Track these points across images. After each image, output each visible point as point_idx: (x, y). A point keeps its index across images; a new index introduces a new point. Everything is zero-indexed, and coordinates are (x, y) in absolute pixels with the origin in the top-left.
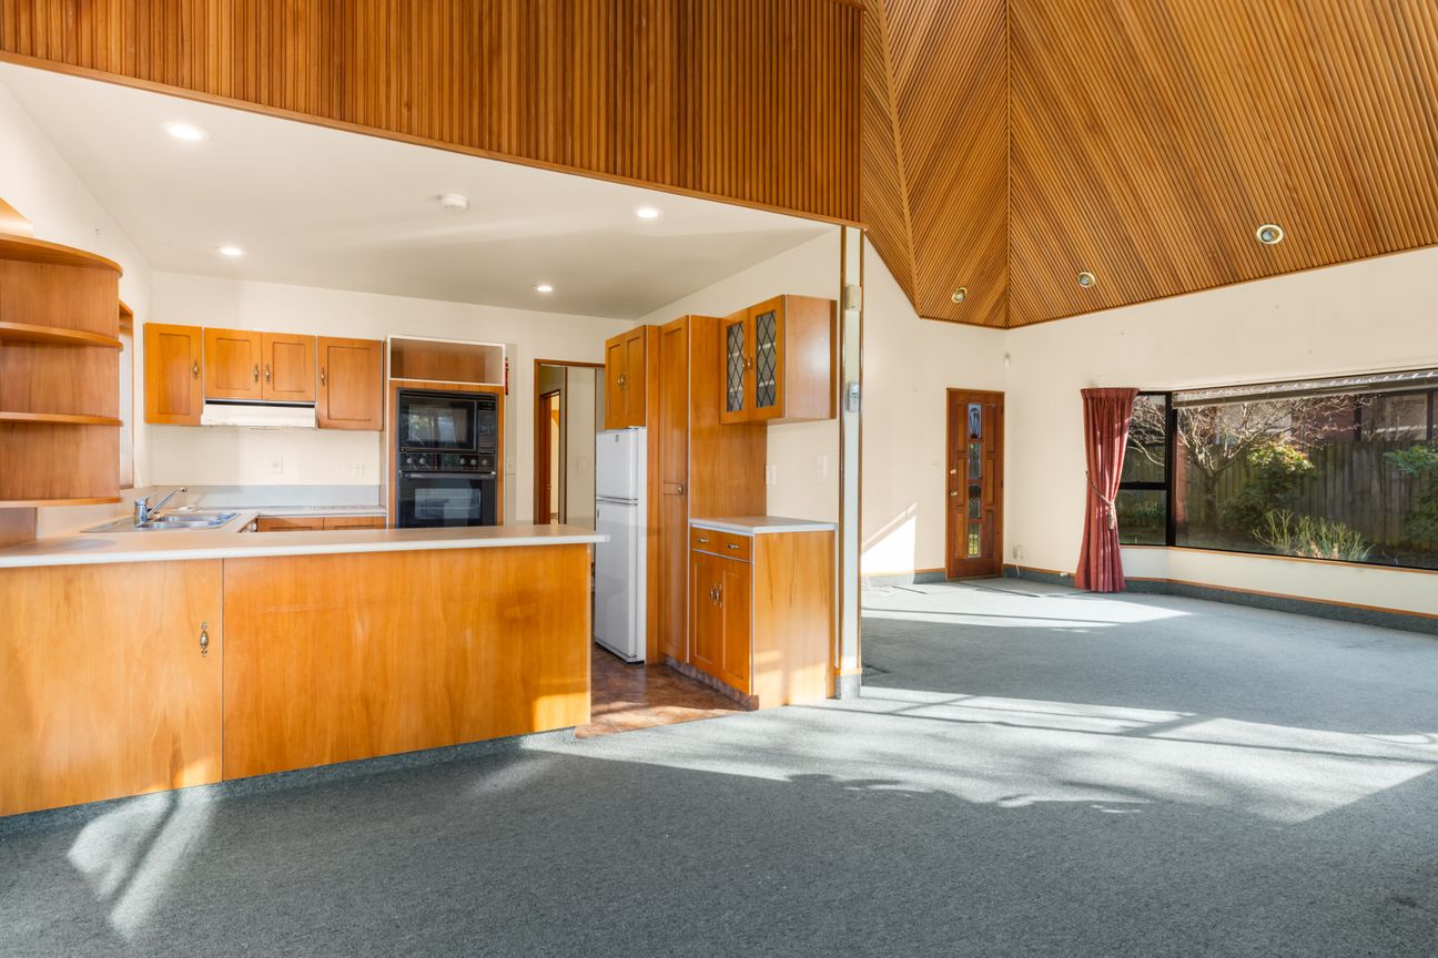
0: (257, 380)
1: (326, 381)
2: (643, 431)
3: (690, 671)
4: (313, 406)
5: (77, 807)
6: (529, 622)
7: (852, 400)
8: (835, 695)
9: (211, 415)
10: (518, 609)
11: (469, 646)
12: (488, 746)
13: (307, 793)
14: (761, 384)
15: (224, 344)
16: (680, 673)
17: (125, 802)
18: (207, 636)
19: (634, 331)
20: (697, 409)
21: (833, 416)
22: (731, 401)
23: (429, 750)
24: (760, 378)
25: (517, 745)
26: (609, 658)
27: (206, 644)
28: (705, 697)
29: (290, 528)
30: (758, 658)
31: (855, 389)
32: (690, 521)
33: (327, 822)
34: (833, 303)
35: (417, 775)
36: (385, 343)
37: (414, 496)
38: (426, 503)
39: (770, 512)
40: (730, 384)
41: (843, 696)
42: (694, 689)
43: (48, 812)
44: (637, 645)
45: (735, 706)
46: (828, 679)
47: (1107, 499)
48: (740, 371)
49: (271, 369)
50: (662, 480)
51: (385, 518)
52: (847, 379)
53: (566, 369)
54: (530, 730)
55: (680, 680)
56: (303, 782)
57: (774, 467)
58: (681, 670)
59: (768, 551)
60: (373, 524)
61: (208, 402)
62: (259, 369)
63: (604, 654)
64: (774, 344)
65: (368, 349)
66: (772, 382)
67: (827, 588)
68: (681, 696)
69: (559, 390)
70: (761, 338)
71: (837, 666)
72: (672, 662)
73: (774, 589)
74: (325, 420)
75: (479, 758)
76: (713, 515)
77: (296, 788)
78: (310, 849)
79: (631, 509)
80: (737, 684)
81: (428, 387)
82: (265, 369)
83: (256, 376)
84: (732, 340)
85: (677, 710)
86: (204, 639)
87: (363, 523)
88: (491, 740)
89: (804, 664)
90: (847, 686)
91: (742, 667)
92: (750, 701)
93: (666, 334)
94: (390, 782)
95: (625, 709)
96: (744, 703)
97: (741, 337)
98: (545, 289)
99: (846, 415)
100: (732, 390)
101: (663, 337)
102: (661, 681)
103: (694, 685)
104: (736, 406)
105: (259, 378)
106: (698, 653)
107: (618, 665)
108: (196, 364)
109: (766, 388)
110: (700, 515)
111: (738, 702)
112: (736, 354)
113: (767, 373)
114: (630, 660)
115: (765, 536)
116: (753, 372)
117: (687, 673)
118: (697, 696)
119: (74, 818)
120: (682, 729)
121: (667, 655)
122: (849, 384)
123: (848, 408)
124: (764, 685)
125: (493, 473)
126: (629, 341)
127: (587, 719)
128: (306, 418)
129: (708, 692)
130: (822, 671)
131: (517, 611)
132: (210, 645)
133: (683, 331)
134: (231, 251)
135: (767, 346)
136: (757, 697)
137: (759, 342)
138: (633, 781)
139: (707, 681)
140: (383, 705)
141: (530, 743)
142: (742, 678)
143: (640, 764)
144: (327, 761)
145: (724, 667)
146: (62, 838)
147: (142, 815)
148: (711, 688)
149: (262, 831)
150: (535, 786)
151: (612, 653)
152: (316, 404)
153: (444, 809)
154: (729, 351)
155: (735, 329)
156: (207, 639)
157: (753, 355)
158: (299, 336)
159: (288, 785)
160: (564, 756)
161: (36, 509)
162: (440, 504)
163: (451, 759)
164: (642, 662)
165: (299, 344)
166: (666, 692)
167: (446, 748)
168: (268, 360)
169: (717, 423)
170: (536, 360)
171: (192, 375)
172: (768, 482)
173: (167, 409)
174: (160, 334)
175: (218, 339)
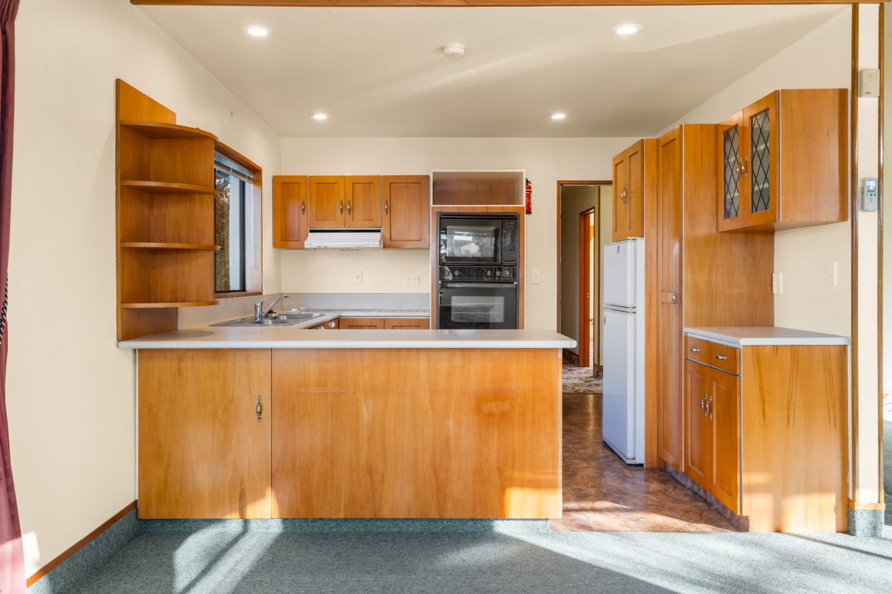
0: (342, 212)
1: (389, 211)
2: (641, 242)
3: (686, 481)
4: (379, 231)
5: (187, 520)
6: (504, 418)
7: (867, 199)
8: (848, 528)
9: (313, 240)
10: (494, 404)
11: (452, 434)
12: (470, 523)
13: (325, 538)
14: (756, 188)
15: (323, 187)
16: (677, 481)
17: (213, 522)
18: (260, 406)
19: (634, 146)
20: (692, 217)
21: (843, 218)
22: (728, 207)
23: (421, 520)
24: (754, 182)
25: (491, 527)
26: (612, 457)
27: (260, 413)
28: (694, 509)
29: (361, 327)
30: (748, 478)
31: (872, 185)
32: (685, 329)
33: (329, 565)
34: (843, 92)
35: (407, 539)
36: (428, 177)
37: (450, 302)
38: (458, 309)
39: (777, 324)
40: (727, 191)
41: (858, 533)
42: (687, 499)
43: (173, 521)
44: (636, 448)
45: (725, 524)
46: (840, 510)
48: (736, 176)
49: (351, 204)
50: (660, 289)
51: (429, 320)
52: (861, 174)
53: (599, 187)
54: (502, 517)
55: (675, 488)
56: (326, 529)
57: (781, 276)
58: (678, 478)
59: (759, 365)
60: (420, 324)
61: (311, 231)
62: (344, 203)
63: (609, 453)
64: (768, 144)
65: (419, 183)
66: (766, 185)
67: (838, 409)
68: (669, 504)
69: (594, 208)
70: (756, 140)
71: (851, 497)
72: (671, 469)
73: (767, 405)
74: (388, 242)
75: (462, 534)
76: (710, 323)
77: (320, 533)
78: (308, 585)
79: (630, 317)
80: (725, 500)
81: (462, 211)
82: (347, 203)
83: (342, 210)
84: (728, 145)
85: (659, 519)
86: (259, 408)
87: (413, 324)
88: (472, 520)
89: (807, 490)
90: (862, 522)
91: (730, 484)
92: (741, 521)
93: (663, 146)
94: (386, 541)
95: (608, 510)
96: (734, 522)
97: (737, 142)
98: (559, 116)
99: (861, 216)
100: (728, 197)
101: (661, 149)
102: (655, 486)
103: (686, 495)
104: (733, 213)
105: (344, 212)
106: (692, 464)
107: (617, 465)
108: (303, 204)
109: (761, 191)
110: (696, 323)
111: (729, 520)
112: (732, 159)
113: (761, 176)
114: (629, 462)
115: (756, 348)
116: (748, 176)
117: (683, 482)
118: (684, 506)
119: (185, 527)
120: (656, 540)
121: (665, 462)
122: (864, 181)
123: (863, 209)
124: (754, 506)
125: (515, 283)
126: (630, 157)
127: (560, 514)
128: (374, 240)
129: (700, 504)
130: (830, 501)
131: (492, 407)
132: (263, 412)
133: (677, 142)
134: (320, 117)
135: (762, 147)
136: (747, 518)
137: (754, 145)
138: (587, 582)
139: (701, 493)
140: (383, 476)
141: (500, 527)
142: (731, 495)
143: (600, 568)
144: (342, 516)
145: (714, 482)
146: (174, 541)
147: (222, 533)
148: (705, 501)
149: (285, 563)
150: (495, 569)
151: (616, 453)
152: (382, 229)
153: (415, 574)
154: (726, 157)
155: (731, 134)
156: (261, 409)
157: (748, 158)
158: (370, 176)
159: (316, 529)
160: (533, 547)
161: (177, 308)
162: (486, 309)
163: (438, 530)
164: (641, 465)
165: (369, 183)
166: (655, 498)
167: (433, 520)
168: (349, 198)
169: (714, 230)
170: (558, 182)
171: (301, 211)
172: (775, 291)
173: (286, 238)
174: (282, 183)
175: (317, 183)
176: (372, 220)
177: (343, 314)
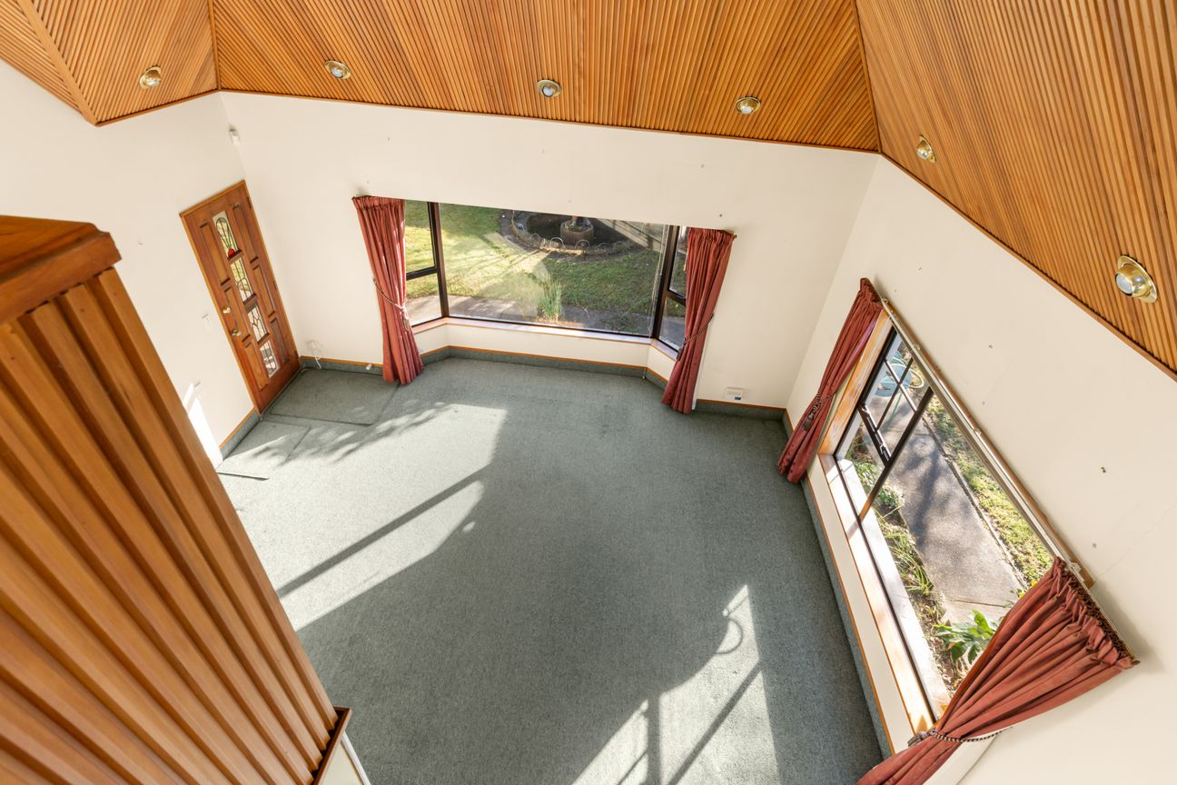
47: (399, 306)
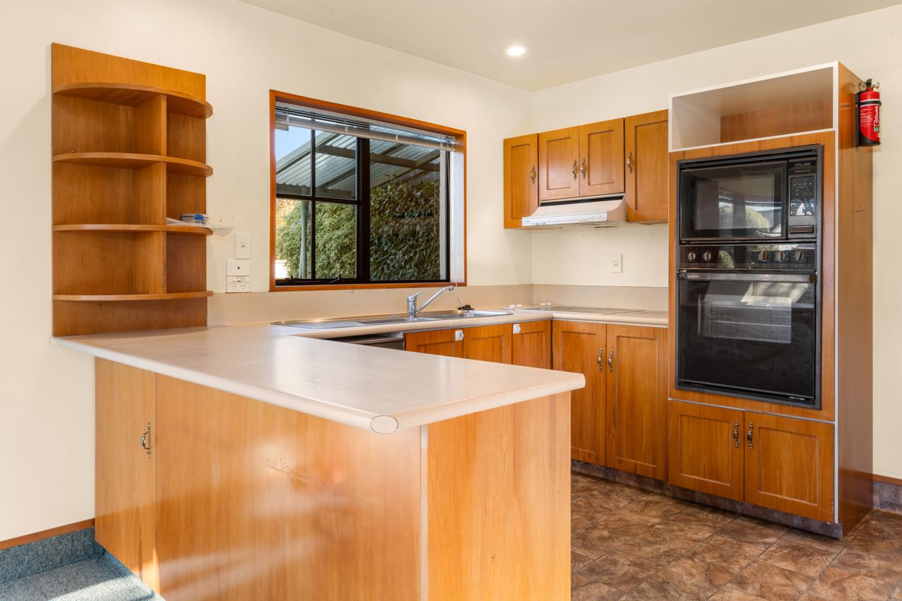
0: (575, 177)
1: (634, 168)
4: (621, 198)
15: (554, 145)
49: (586, 162)
51: (667, 330)
61: (540, 205)
62: (577, 163)
74: (632, 212)
82: (581, 162)
83: (575, 172)
105: (578, 175)
108: (533, 169)
152: (625, 194)
158: (609, 121)
165: (608, 130)
168: (584, 155)
171: (531, 180)
173: (517, 215)
174: (513, 147)
175: (549, 141)
176: (613, 183)
177: (557, 315)
